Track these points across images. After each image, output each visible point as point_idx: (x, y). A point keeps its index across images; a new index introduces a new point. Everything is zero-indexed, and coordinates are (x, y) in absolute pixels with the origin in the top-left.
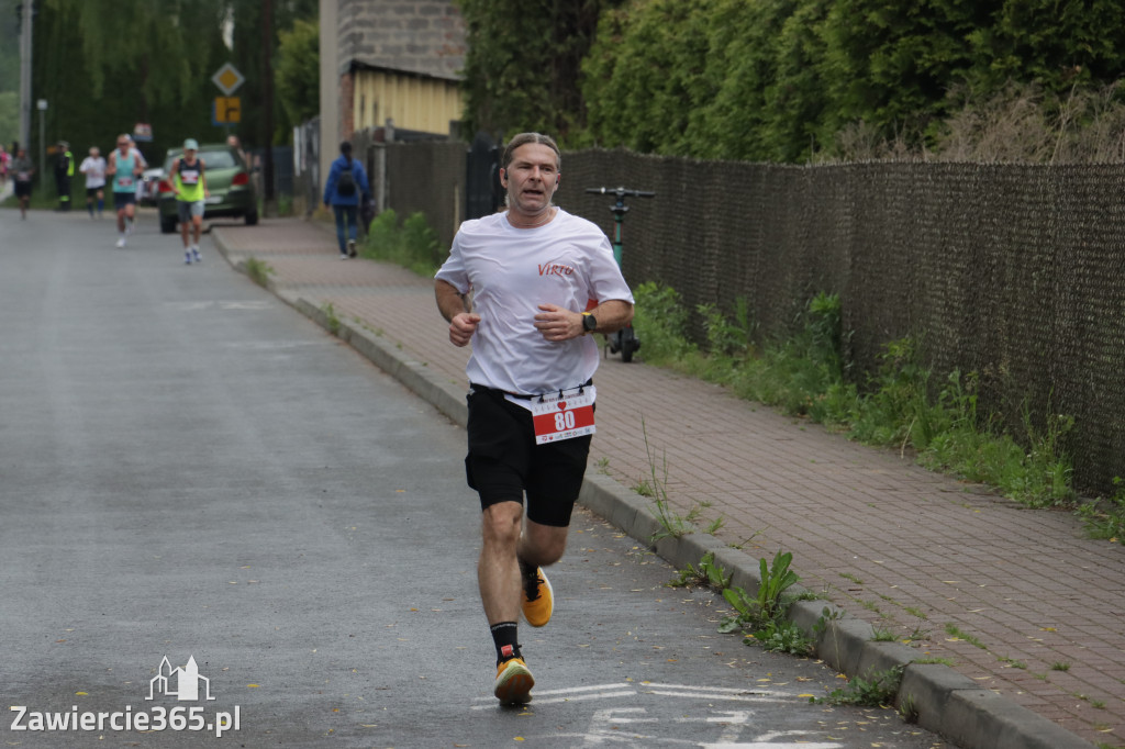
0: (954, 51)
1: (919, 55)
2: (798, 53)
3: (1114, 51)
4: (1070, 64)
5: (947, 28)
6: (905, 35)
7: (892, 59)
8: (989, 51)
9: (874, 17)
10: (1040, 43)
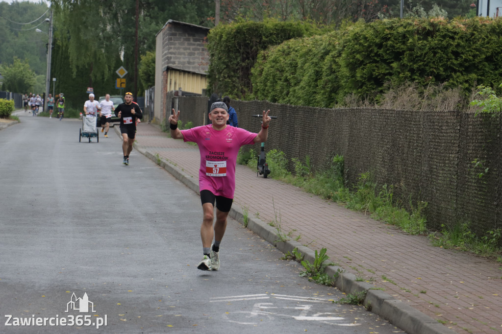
0: (387, 69)
1: (374, 70)
2: (330, 68)
3: (444, 72)
4: (428, 75)
5: (384, 61)
6: (369, 63)
7: (364, 72)
8: (399, 70)
9: (358, 56)
10: (417, 68)
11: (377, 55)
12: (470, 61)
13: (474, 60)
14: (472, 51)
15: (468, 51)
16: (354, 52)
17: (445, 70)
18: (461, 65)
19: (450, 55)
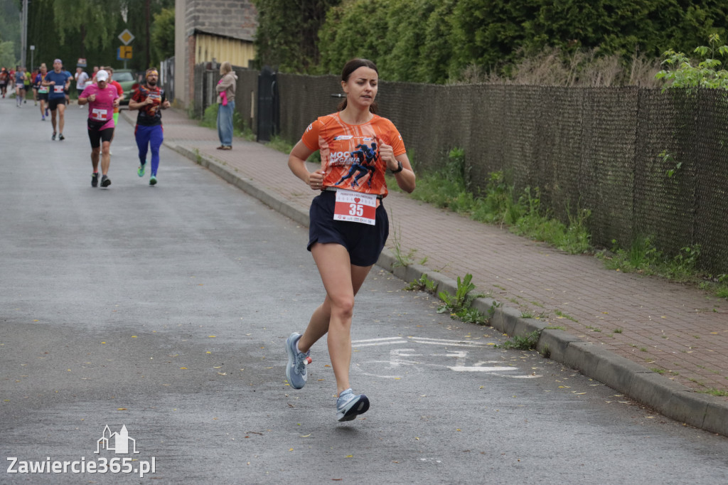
0: (516, 31)
1: (499, 32)
2: (437, 30)
3: (593, 33)
4: (572, 39)
5: (513, 20)
6: (493, 22)
7: (486, 34)
8: (533, 32)
9: (477, 13)
10: (558, 28)
11: (503, 11)
12: (628, 18)
13: (633, 17)
14: (630, 5)
15: (625, 5)
16: (471, 8)
17: (595, 32)
18: (616, 24)
19: (601, 10)
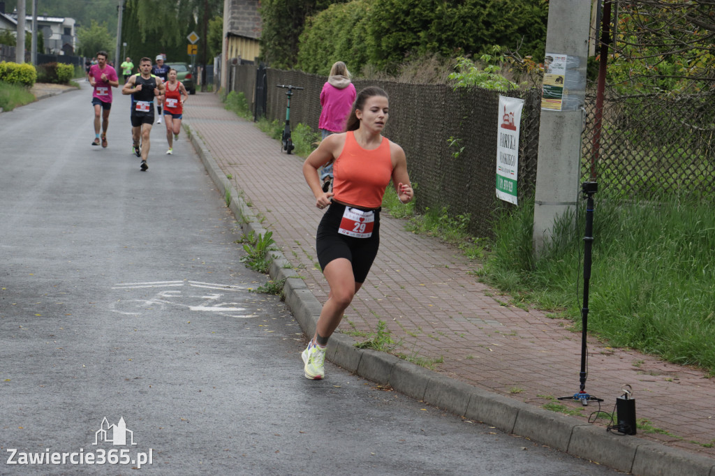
0: (414, 39)
1: (400, 40)
2: (359, 37)
3: (474, 43)
4: (457, 47)
5: (411, 30)
6: (396, 31)
7: (390, 41)
8: (426, 40)
9: (384, 24)
10: (446, 38)
11: (404, 23)
12: (502, 31)
13: (506, 31)
14: (503, 21)
15: (500, 21)
16: (380, 19)
17: (475, 42)
18: (492, 36)
19: (481, 24)
